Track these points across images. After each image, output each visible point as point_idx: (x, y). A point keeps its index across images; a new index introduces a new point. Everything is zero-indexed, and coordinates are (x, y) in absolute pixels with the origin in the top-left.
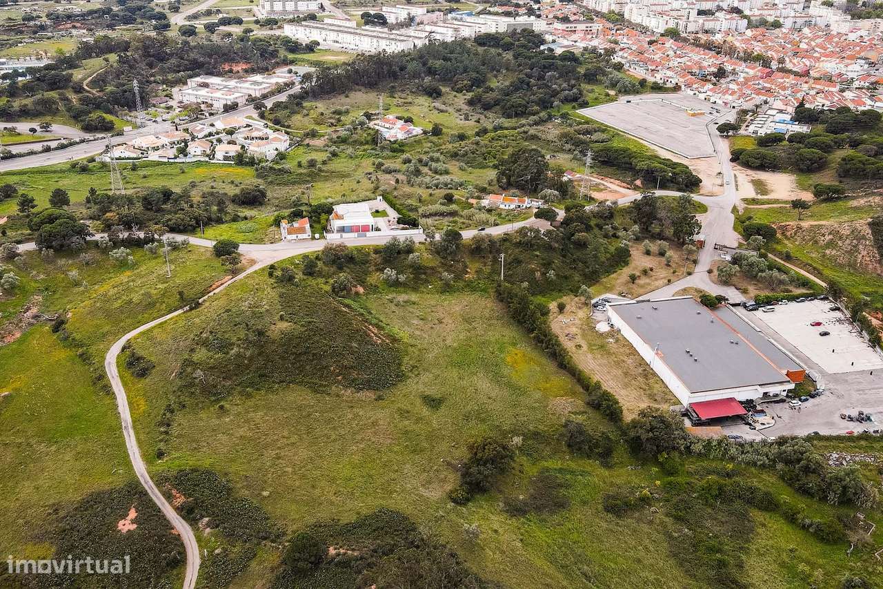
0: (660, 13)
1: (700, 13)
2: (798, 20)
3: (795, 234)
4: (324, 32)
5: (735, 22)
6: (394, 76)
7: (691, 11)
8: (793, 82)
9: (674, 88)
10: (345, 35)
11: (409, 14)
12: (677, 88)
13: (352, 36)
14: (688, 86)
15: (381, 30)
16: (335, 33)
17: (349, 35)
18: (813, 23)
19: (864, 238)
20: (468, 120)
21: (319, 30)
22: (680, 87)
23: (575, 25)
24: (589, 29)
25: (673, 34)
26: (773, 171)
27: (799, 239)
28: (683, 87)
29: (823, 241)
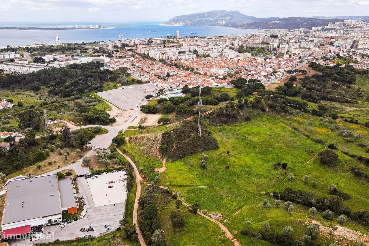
0: (163, 53)
1: (180, 53)
2: (217, 54)
3: (133, 141)
4: (9, 66)
5: (191, 55)
6: (19, 82)
7: (176, 52)
8: (196, 77)
9: (147, 82)
10: (17, 67)
11: (54, 57)
12: (148, 82)
13: (20, 67)
14: (152, 80)
15: (33, 64)
16: (13, 66)
17: (18, 67)
18: (223, 55)
19: (158, 140)
20: (41, 99)
21: (7, 65)
22: (149, 81)
23: (122, 59)
24: (128, 60)
25: (162, 61)
26: (155, 114)
27: (134, 143)
28: (150, 81)
29: (143, 143)
